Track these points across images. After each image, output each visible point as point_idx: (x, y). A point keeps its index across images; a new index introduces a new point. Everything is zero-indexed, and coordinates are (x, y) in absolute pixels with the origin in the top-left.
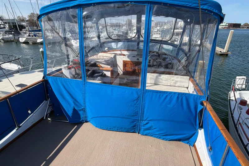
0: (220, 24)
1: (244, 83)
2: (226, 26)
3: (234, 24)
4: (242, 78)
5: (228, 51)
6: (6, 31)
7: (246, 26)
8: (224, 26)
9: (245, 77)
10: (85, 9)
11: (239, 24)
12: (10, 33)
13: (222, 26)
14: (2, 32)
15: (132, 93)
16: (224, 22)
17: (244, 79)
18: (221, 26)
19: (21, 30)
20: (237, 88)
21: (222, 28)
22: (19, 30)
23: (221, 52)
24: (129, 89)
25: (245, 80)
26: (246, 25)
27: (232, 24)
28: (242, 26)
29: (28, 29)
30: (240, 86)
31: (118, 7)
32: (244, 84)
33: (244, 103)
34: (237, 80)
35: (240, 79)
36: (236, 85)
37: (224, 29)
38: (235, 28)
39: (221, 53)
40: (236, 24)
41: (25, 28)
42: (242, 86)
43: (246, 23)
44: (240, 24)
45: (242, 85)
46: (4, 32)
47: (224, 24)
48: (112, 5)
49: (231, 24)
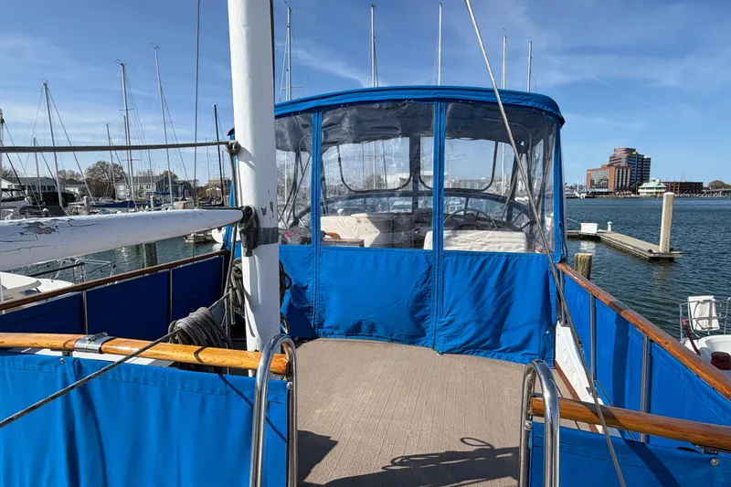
0: (641, 185)
1: (714, 315)
2: (661, 188)
3: (681, 183)
4: (705, 301)
5: (671, 250)
6: (25, 208)
7: (717, 188)
8: (655, 190)
9: (711, 297)
10: (328, 112)
11: (696, 183)
12: (36, 213)
13: (647, 188)
14: (12, 210)
15: (417, 259)
16: (651, 179)
17: (709, 301)
18: (645, 190)
19: (65, 205)
20: (699, 328)
21: (650, 195)
22: (61, 205)
23: (650, 251)
24: (409, 252)
25: (713, 304)
26: (717, 185)
27: (677, 183)
28: (705, 188)
29: (87, 202)
30: (705, 323)
31: (387, 109)
32: (714, 318)
33: (723, 361)
34: (692, 306)
35: (699, 302)
36: (694, 322)
37: (656, 197)
38: (688, 195)
39: (652, 255)
40: (686, 183)
41: (73, 199)
42: (710, 323)
43: (716, 182)
44: (701, 184)
45: (710, 318)
46: (18, 209)
47: (651, 184)
48: (377, 106)
49: (673, 183)
